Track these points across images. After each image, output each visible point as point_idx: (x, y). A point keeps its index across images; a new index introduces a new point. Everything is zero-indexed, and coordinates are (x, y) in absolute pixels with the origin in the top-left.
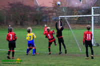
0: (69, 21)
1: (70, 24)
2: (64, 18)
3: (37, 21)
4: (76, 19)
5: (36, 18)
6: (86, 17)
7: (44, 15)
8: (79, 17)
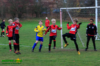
0: (71, 13)
1: (72, 16)
2: (66, 10)
3: (36, 13)
4: (79, 12)
5: (35, 10)
6: (89, 9)
7: (44, 7)
8: (82, 9)
